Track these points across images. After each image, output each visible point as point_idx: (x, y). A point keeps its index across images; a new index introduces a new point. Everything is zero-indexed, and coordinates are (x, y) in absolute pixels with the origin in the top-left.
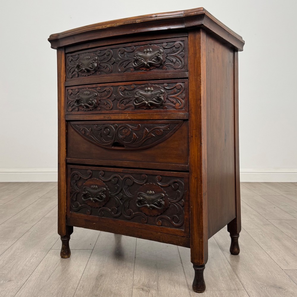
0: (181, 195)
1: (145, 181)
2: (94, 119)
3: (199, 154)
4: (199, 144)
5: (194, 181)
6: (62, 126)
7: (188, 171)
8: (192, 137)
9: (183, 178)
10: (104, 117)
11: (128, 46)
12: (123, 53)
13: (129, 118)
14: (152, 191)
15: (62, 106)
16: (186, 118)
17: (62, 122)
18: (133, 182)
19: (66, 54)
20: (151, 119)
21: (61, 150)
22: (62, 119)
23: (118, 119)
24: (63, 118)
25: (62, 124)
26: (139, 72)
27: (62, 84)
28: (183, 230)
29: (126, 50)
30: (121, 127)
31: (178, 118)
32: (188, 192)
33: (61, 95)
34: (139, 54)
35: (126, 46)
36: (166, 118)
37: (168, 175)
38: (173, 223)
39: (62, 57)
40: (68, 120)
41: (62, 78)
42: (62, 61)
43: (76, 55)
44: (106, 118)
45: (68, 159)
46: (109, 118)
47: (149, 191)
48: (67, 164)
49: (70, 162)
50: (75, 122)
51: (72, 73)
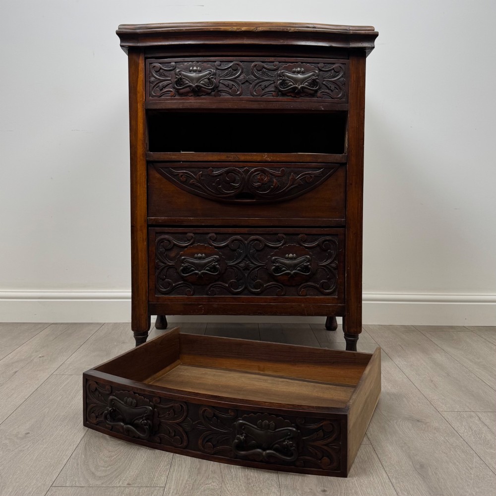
0: (334, 256)
1: (283, 242)
2: (209, 160)
3: (359, 204)
4: (360, 192)
5: (352, 237)
6: (138, 170)
7: (344, 227)
8: (351, 184)
9: (337, 235)
10: (227, 157)
11: (269, 61)
12: (261, 70)
13: (269, 159)
14: (293, 254)
15: (138, 139)
16: (344, 161)
17: (138, 163)
18: (264, 245)
19: (146, 58)
20: (301, 161)
21: (138, 206)
22: (139, 160)
23: (251, 160)
24: (141, 158)
25: (138, 167)
26: (285, 98)
27: (139, 104)
28: (336, 297)
29: (265, 66)
30: (255, 171)
31: (335, 161)
32: (343, 251)
33: (137, 121)
34: (287, 74)
35: (266, 60)
36: (320, 160)
37: (316, 233)
38: (322, 290)
39: (140, 62)
40: (152, 160)
41: (139, 95)
42: (138, 69)
43: (170, 63)
44: (231, 159)
45: (151, 219)
46: (237, 159)
47: (289, 254)
48: (149, 226)
49: (154, 223)
50: (168, 164)
51: (161, 90)
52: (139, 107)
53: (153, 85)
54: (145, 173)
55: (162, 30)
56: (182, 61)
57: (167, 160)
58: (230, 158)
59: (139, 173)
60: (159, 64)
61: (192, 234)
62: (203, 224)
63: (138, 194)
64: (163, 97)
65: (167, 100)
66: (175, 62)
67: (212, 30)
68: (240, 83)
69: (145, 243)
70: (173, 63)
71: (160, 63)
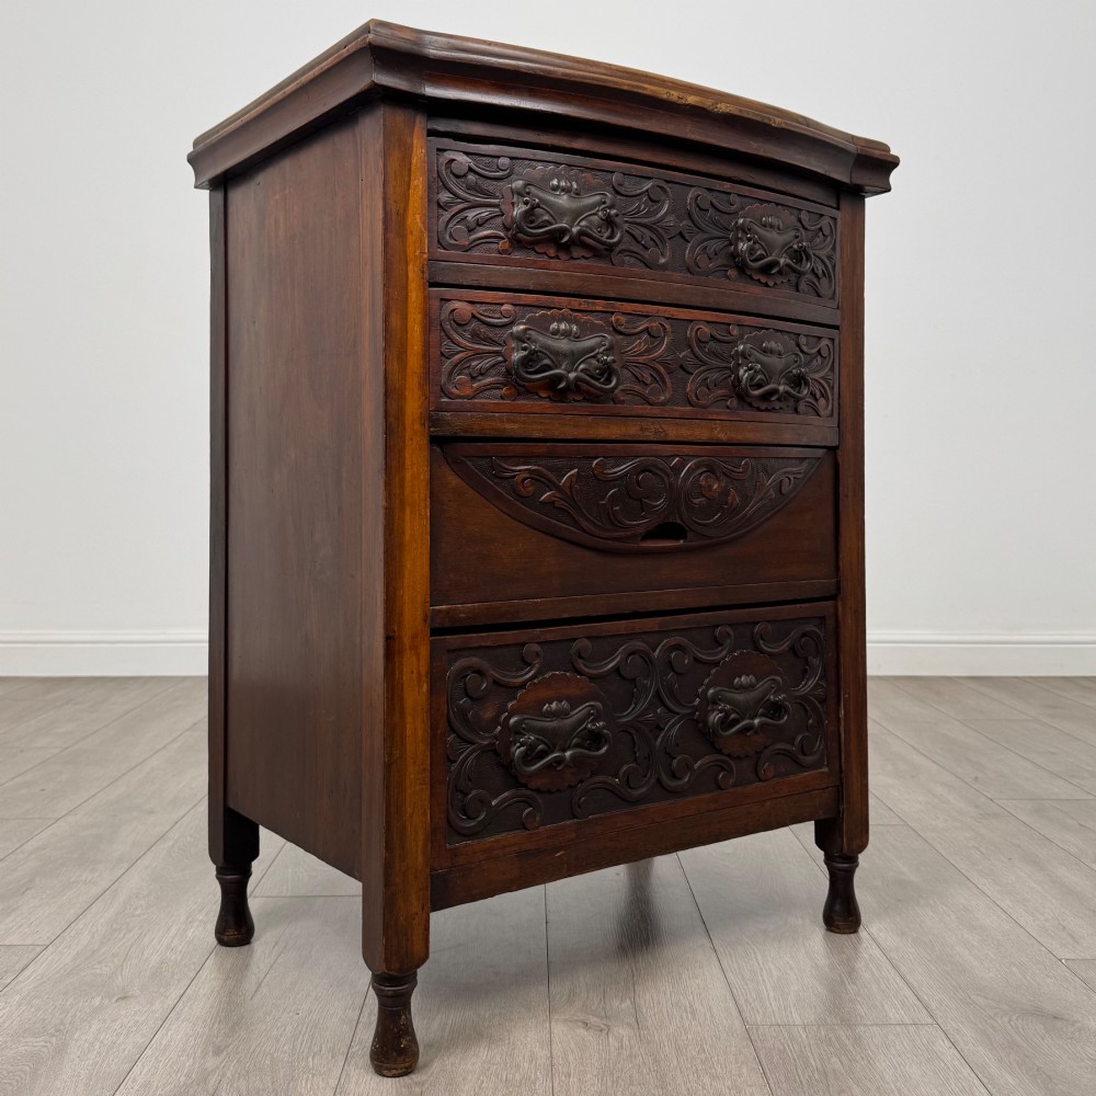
0: (819, 671)
1: (727, 647)
2: (599, 438)
5: (849, 622)
6: (408, 462)
7: (834, 597)
9: (823, 618)
10: (642, 429)
11: (721, 188)
12: (707, 211)
13: (723, 437)
14: (748, 676)
15: (409, 371)
17: (408, 443)
18: (692, 660)
19: (431, 134)
21: (407, 574)
22: (408, 433)
23: (691, 439)
24: (417, 426)
25: (407, 456)
27: (410, 267)
28: (825, 771)
29: (715, 201)
30: (697, 466)
34: (755, 227)
35: (717, 188)
37: (788, 617)
38: (801, 757)
39: (415, 141)
40: (448, 434)
41: (411, 239)
42: (410, 163)
43: (498, 157)
44: (650, 435)
45: (440, 611)
46: (661, 437)
47: (740, 677)
48: (434, 632)
49: (447, 624)
50: (489, 445)
51: (471, 231)
52: (410, 275)
53: (447, 215)
54: (424, 476)
55: (499, 63)
56: (531, 157)
57: (493, 434)
58: (647, 433)
59: (408, 475)
60: (465, 157)
61: (536, 648)
62: (566, 616)
63: (407, 537)
64: (476, 253)
65: (491, 262)
66: (511, 158)
67: (626, 88)
68: (666, 237)
69: (425, 688)
70: (504, 161)
71: (467, 154)
